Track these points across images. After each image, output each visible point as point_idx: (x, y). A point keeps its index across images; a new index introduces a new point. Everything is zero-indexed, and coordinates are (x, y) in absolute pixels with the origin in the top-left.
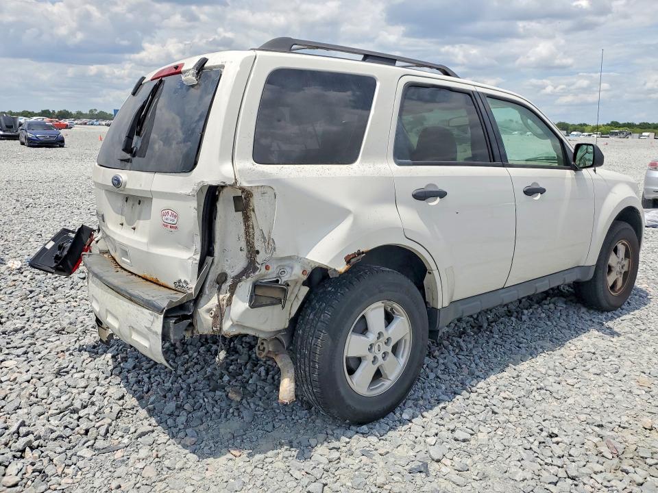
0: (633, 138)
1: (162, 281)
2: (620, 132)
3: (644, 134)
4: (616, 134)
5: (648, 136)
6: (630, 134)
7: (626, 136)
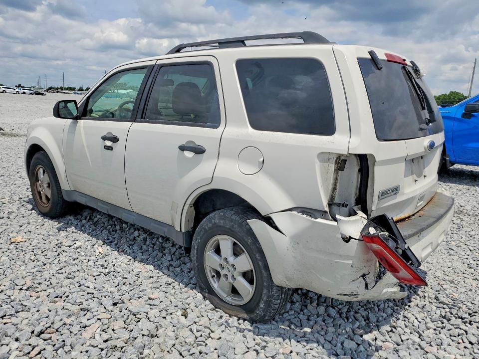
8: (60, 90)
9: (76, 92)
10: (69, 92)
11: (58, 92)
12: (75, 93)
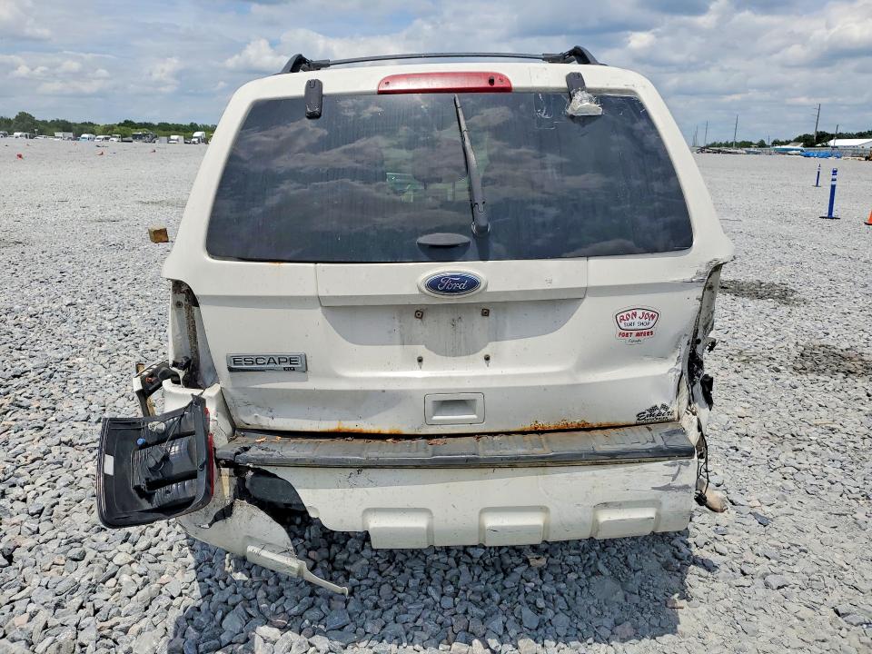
0: (160, 142)
1: (593, 422)
2: (145, 135)
3: (172, 137)
4: (140, 137)
5: (178, 140)
6: (156, 137)
7: (152, 141)
8: (723, 149)
9: (752, 150)
10: (739, 151)
11: (719, 152)
12: (749, 153)
